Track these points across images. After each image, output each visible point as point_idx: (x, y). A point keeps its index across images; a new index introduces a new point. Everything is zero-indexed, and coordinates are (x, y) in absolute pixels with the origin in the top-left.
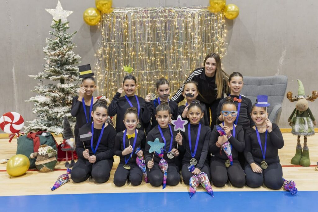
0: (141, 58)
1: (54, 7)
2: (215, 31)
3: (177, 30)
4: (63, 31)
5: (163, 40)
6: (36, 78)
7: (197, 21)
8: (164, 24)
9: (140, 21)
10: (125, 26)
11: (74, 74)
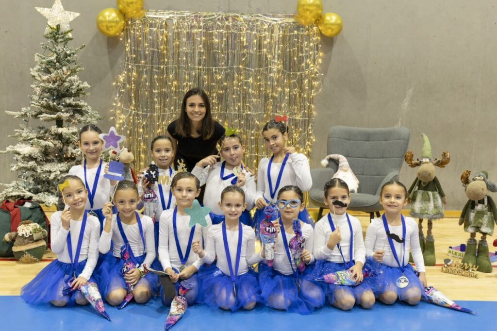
1: (50, 6)
2: (304, 54)
3: (245, 50)
4: (63, 43)
5: (223, 64)
6: (17, 116)
7: (277, 37)
8: (225, 39)
9: (188, 33)
10: (163, 39)
11: (78, 113)
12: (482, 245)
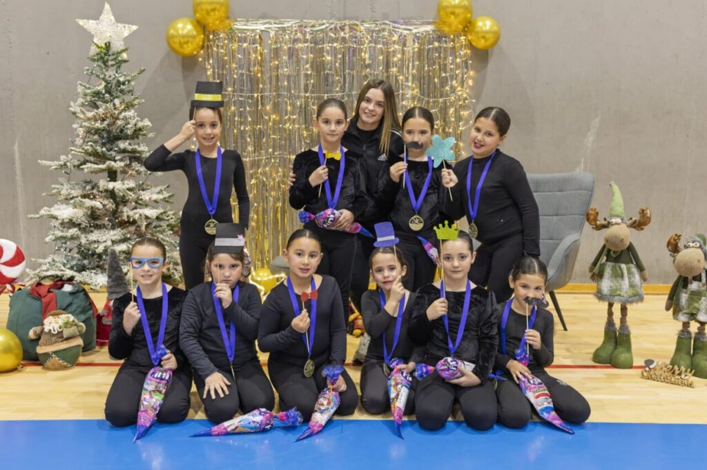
0: (291, 128)
1: (96, 17)
2: (448, 74)
3: (368, 70)
4: (115, 67)
5: (338, 89)
6: (54, 167)
7: (411, 51)
8: (340, 56)
9: (290, 48)
10: (256, 57)
11: (137, 161)
12: (699, 340)
